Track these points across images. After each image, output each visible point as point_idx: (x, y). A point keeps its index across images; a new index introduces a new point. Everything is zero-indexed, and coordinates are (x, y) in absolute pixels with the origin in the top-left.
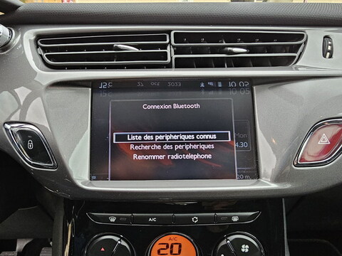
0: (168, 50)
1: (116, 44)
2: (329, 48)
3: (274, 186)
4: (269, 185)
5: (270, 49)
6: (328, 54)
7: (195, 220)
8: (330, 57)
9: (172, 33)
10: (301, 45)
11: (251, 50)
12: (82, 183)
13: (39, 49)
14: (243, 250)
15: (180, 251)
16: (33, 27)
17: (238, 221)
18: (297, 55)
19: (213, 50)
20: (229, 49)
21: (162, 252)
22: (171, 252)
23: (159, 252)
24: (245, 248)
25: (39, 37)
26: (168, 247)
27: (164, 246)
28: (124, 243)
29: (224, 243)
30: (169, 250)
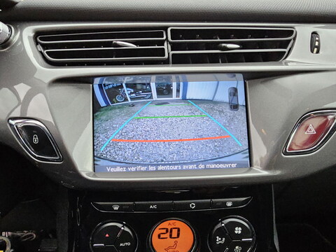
0: (165, 47)
1: (115, 41)
2: (317, 44)
3: (265, 173)
4: (260, 172)
5: (261, 45)
6: (316, 49)
7: (193, 206)
8: (318, 52)
9: (169, 29)
10: (290, 40)
11: (244, 46)
12: (87, 174)
13: (39, 46)
14: (236, 232)
15: (178, 235)
16: (31, 23)
17: (231, 206)
18: (287, 50)
19: (208, 46)
20: (223, 45)
21: (162, 236)
22: (171, 236)
23: (159, 236)
24: (238, 230)
25: (38, 34)
26: (167, 231)
27: (164, 231)
28: (127, 229)
29: (219, 226)
30: (168, 234)
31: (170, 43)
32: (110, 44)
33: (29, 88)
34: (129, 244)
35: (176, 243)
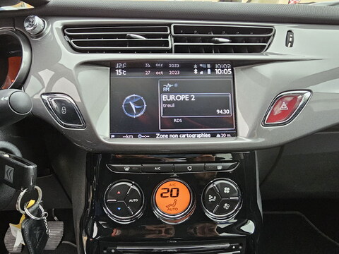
0: (169, 39)
1: (128, 34)
2: (291, 39)
3: (249, 141)
5: (247, 40)
6: (290, 44)
7: (190, 168)
8: (291, 46)
9: (172, 26)
10: (270, 37)
11: (233, 40)
13: (66, 37)
14: (225, 192)
15: (178, 194)
16: (60, 18)
17: (221, 170)
18: (267, 45)
19: (204, 40)
20: (216, 39)
21: (164, 195)
22: (171, 195)
23: (162, 195)
24: (227, 190)
25: (65, 27)
26: (168, 191)
27: (166, 191)
28: (135, 188)
29: (211, 186)
30: (169, 193)
31: (173, 36)
32: (124, 36)
33: (53, 73)
34: (136, 200)
35: (175, 201)
